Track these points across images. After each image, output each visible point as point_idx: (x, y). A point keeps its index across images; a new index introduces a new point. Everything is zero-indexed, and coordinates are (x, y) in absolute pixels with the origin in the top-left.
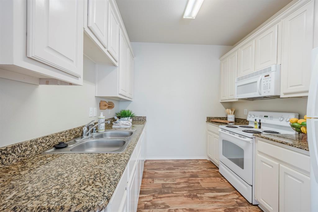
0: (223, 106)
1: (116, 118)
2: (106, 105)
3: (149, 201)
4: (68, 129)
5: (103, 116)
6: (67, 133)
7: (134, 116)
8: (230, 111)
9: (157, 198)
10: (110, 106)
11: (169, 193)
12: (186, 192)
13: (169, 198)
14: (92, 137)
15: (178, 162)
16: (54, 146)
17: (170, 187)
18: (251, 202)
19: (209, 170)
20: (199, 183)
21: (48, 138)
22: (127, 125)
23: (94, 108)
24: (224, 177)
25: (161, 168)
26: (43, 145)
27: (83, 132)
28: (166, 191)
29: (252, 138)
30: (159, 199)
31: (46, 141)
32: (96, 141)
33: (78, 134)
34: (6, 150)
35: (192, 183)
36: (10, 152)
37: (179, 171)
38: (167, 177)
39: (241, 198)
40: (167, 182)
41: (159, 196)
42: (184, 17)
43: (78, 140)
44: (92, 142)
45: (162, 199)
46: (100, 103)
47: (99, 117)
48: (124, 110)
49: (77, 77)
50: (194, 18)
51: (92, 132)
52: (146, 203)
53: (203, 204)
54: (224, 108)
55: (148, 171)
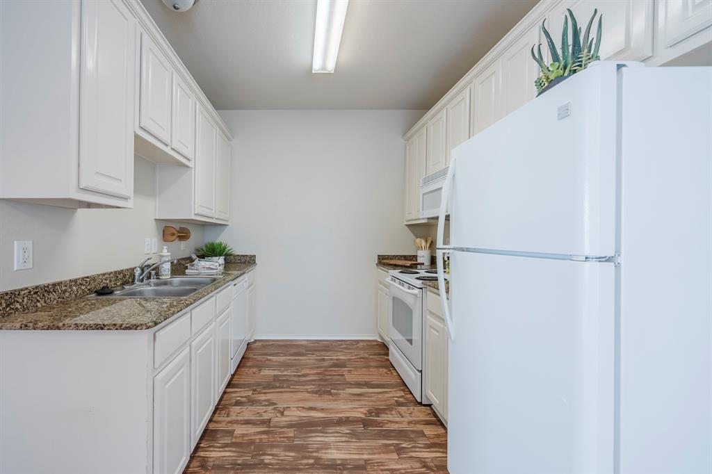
0: (412, 232)
1: (194, 257)
2: (173, 234)
3: (245, 397)
4: (113, 270)
5: (168, 252)
6: (111, 276)
7: (231, 255)
8: (423, 244)
9: (259, 393)
10: (183, 235)
11: (283, 388)
12: (313, 387)
13: (279, 394)
14: (148, 284)
15: (317, 345)
16: (96, 292)
17: (287, 380)
18: (419, 400)
19: (371, 357)
20: (342, 375)
21: (88, 279)
22: (213, 269)
23: (153, 240)
24: (394, 367)
25: (281, 353)
26: (83, 288)
27: (134, 276)
28: (278, 385)
29: (421, 288)
30: (262, 395)
31: (86, 283)
32: (153, 290)
33: (126, 278)
34: (48, 287)
35: (330, 375)
36: (52, 290)
37: (314, 357)
38: (287, 365)
39: (409, 396)
40: (285, 373)
41: (264, 391)
42: (313, 72)
43: (127, 287)
44: (148, 290)
45: (268, 395)
46: (164, 231)
47: (161, 254)
48: (212, 244)
49: (125, 198)
50: (333, 72)
51: (149, 278)
52: (238, 398)
53: (335, 402)
54: (414, 237)
55: (254, 357)
